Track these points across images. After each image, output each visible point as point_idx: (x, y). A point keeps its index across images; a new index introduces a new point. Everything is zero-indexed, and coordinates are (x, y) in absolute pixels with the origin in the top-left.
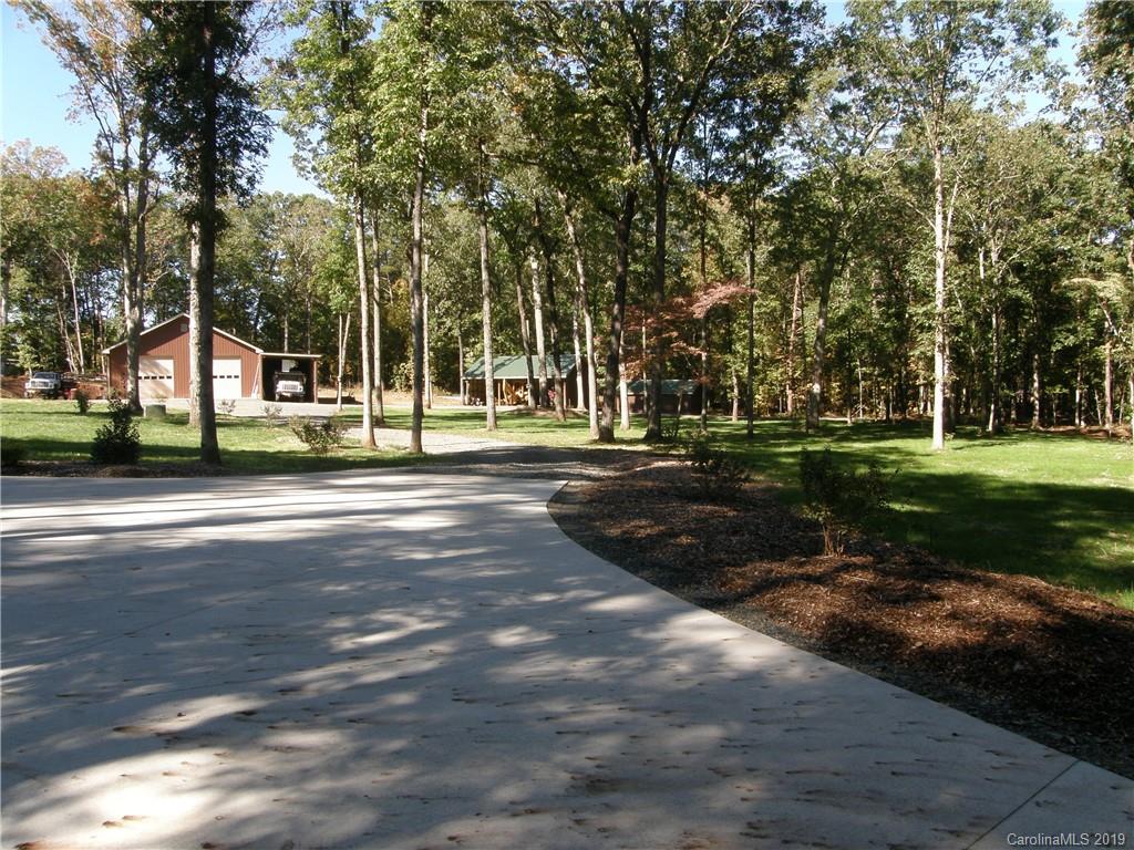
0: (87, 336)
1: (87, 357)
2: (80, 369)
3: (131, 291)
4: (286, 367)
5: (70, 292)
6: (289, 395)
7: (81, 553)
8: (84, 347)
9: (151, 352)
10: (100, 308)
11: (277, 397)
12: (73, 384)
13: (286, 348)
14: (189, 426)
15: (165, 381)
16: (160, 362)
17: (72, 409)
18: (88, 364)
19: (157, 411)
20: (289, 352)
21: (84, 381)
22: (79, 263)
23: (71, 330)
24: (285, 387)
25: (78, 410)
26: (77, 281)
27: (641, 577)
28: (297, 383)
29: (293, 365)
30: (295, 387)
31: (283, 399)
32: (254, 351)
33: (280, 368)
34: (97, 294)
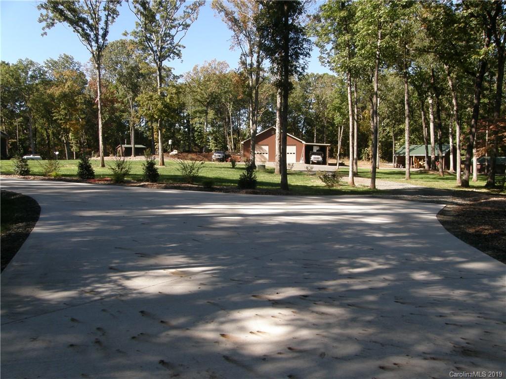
0: (235, 136)
1: (235, 145)
2: (232, 150)
3: (252, 117)
4: (315, 150)
5: (229, 118)
6: (316, 161)
7: (237, 224)
8: (234, 141)
9: (260, 143)
10: (240, 125)
11: (311, 162)
12: (230, 156)
13: (315, 141)
14: (274, 174)
15: (265, 155)
16: (263, 147)
17: (229, 166)
18: (235, 148)
19: (262, 167)
20: (316, 143)
21: (233, 155)
22: (233, 107)
23: (229, 134)
24: (314, 158)
25: (231, 167)
26: (232, 114)
27: (487, 254)
28: (320, 156)
29: (318, 148)
30: (319, 158)
31: (313, 163)
32: (301, 142)
33: (312, 150)
34: (239, 119)
